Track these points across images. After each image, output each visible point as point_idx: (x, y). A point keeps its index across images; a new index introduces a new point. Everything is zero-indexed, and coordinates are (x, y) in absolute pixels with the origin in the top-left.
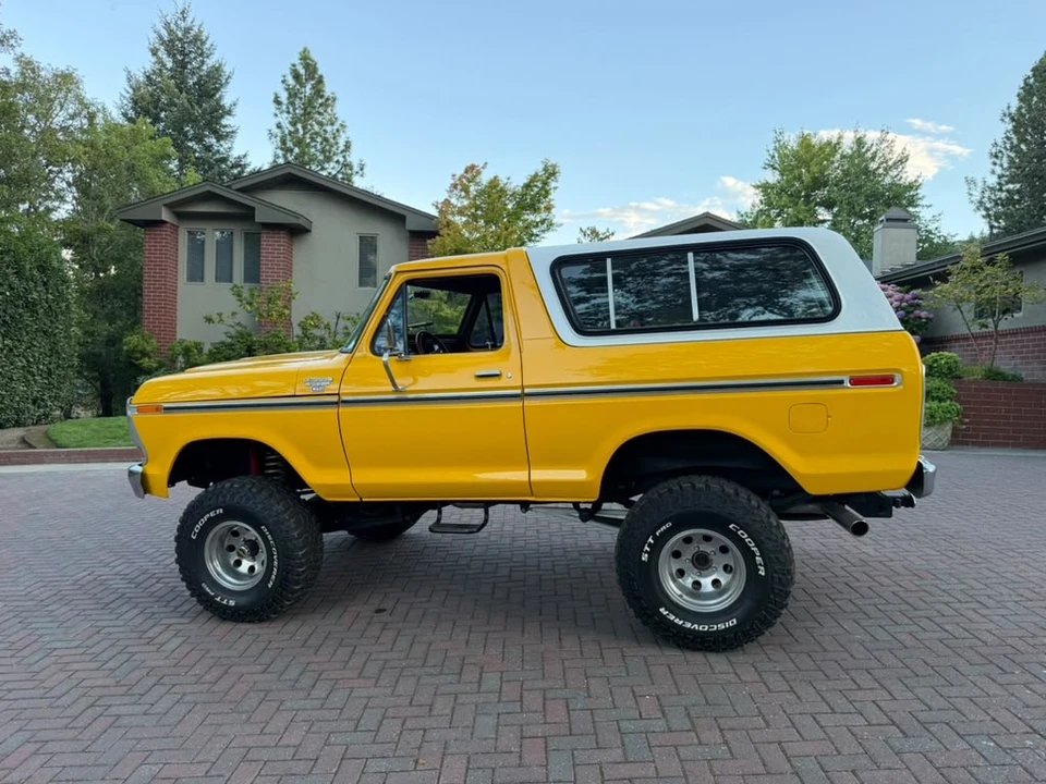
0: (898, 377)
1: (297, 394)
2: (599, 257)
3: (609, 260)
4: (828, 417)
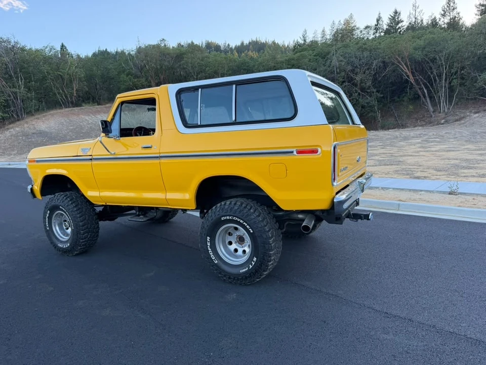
0: (320, 150)
1: (78, 155)
2: (196, 89)
3: (200, 90)
4: (287, 170)
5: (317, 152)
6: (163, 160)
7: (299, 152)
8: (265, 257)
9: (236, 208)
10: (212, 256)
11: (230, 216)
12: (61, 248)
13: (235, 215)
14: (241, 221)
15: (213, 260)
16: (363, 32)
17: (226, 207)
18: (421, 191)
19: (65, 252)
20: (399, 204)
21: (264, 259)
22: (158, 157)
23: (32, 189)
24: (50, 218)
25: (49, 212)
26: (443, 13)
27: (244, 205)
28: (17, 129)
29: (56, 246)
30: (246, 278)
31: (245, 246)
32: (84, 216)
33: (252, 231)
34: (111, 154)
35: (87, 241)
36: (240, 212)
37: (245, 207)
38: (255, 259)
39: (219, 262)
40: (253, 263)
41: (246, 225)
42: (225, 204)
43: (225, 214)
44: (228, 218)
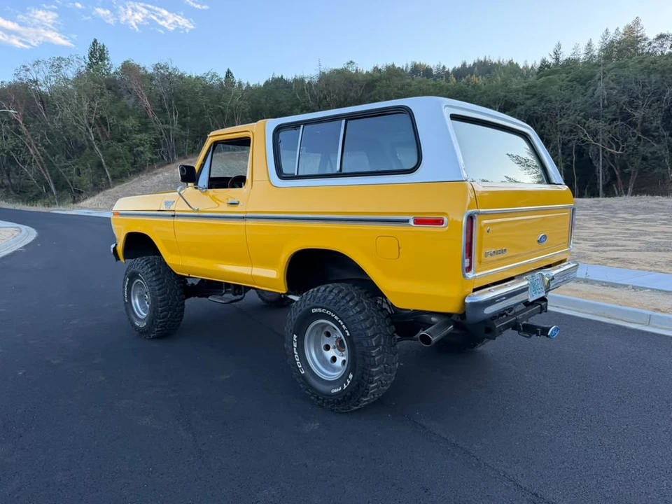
2: (296, 125)
3: (302, 126)
4: (399, 248)
5: (442, 224)
6: (250, 223)
7: (418, 222)
8: (364, 375)
9: (331, 297)
10: (298, 363)
11: (322, 308)
12: (137, 327)
13: (329, 307)
14: (336, 317)
15: (298, 368)
16: (653, 45)
17: (319, 294)
19: (141, 332)
20: (650, 316)
21: (363, 378)
22: (244, 218)
23: (115, 249)
24: (129, 287)
25: (128, 279)
27: (341, 295)
28: (166, 174)
29: (133, 324)
30: (339, 402)
31: (345, 354)
32: (164, 289)
33: (348, 334)
34: (192, 210)
35: (166, 322)
36: (336, 303)
37: (343, 298)
38: (351, 376)
39: (307, 372)
40: (349, 382)
41: (342, 324)
42: (318, 290)
43: (317, 304)
44: (320, 310)
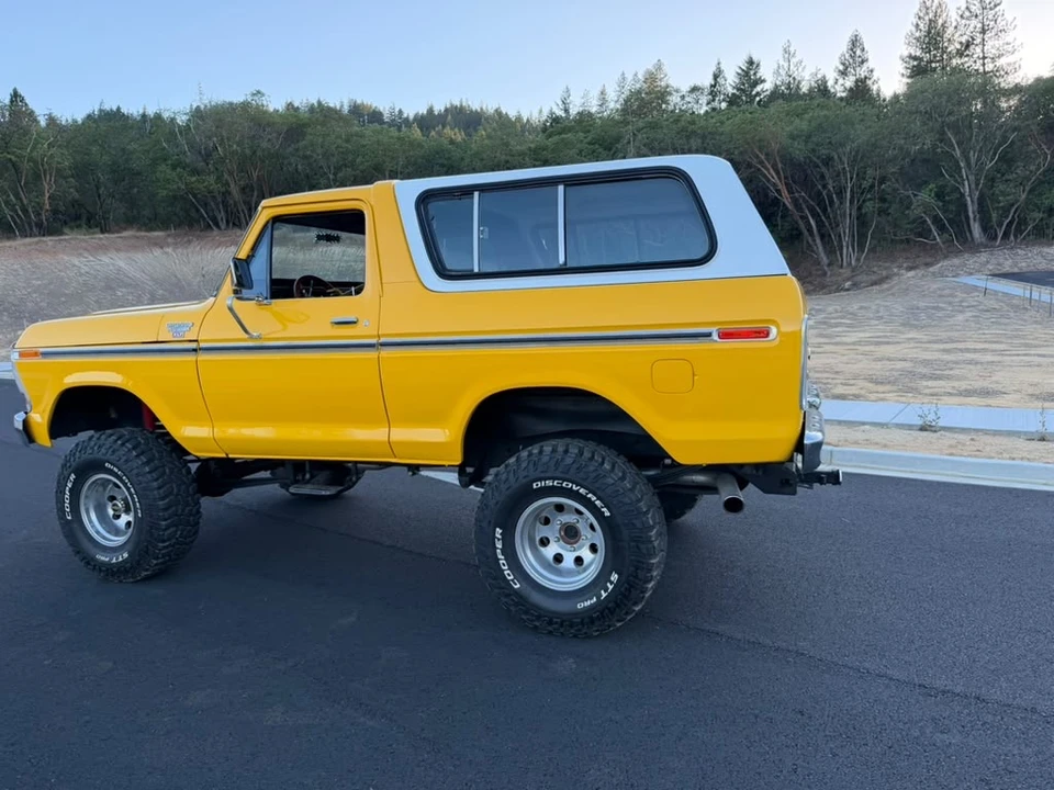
0: (774, 331)
1: (160, 340)
2: (466, 191)
3: (476, 194)
4: (694, 375)
5: (767, 335)
6: (385, 353)
7: (726, 335)
8: (639, 571)
9: (569, 460)
10: (506, 572)
11: (554, 479)
12: (103, 563)
13: (567, 477)
14: (582, 491)
15: (508, 581)
16: (687, 99)
17: (545, 459)
18: (864, 424)
19: (111, 573)
21: (636, 577)
22: (374, 345)
23: (26, 423)
24: (75, 492)
25: (73, 477)
26: (841, 68)
27: (586, 455)
29: (89, 562)
30: (592, 621)
31: (580, 548)
32: (168, 486)
33: (607, 514)
34: (251, 338)
35: (173, 546)
36: (580, 469)
37: (590, 459)
38: (614, 577)
39: (524, 585)
40: (611, 587)
41: (594, 498)
42: (541, 452)
43: (543, 475)
44: (549, 483)
